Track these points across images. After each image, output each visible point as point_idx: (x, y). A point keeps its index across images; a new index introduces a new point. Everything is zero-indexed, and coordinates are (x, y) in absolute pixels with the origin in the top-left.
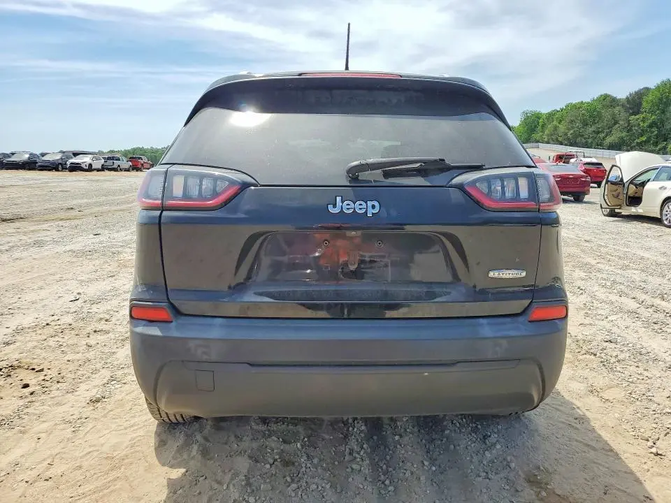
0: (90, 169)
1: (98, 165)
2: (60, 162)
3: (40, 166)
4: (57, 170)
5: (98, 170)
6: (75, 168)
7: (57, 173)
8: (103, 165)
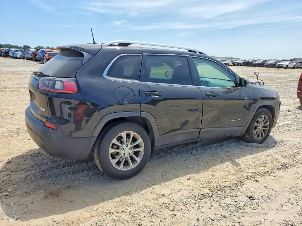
0: (287, 67)
1: (291, 65)
2: (274, 64)
3: (265, 65)
4: (272, 67)
5: (291, 68)
6: (280, 67)
7: (272, 69)
8: (294, 66)
